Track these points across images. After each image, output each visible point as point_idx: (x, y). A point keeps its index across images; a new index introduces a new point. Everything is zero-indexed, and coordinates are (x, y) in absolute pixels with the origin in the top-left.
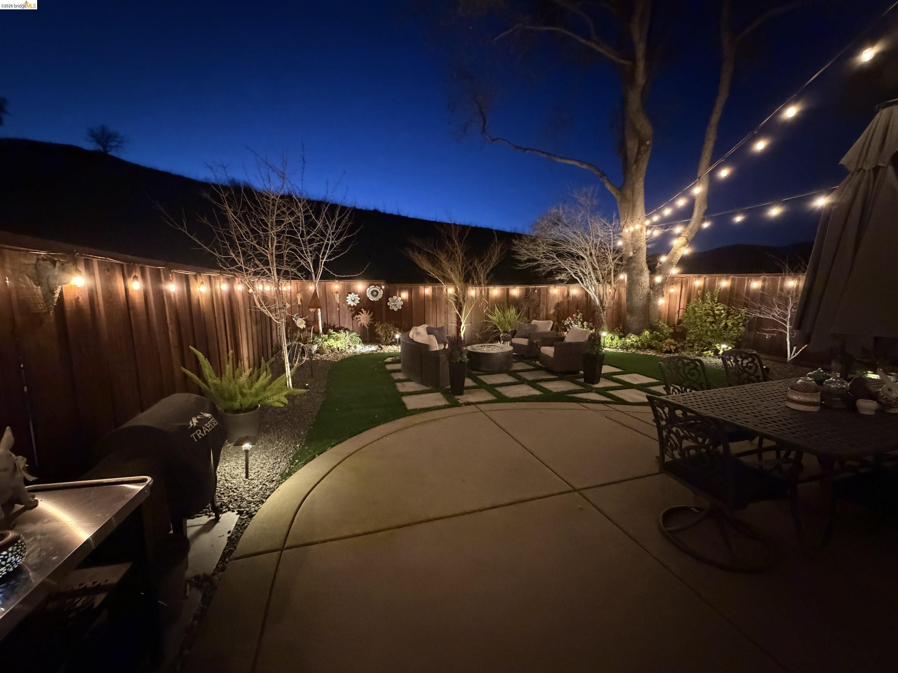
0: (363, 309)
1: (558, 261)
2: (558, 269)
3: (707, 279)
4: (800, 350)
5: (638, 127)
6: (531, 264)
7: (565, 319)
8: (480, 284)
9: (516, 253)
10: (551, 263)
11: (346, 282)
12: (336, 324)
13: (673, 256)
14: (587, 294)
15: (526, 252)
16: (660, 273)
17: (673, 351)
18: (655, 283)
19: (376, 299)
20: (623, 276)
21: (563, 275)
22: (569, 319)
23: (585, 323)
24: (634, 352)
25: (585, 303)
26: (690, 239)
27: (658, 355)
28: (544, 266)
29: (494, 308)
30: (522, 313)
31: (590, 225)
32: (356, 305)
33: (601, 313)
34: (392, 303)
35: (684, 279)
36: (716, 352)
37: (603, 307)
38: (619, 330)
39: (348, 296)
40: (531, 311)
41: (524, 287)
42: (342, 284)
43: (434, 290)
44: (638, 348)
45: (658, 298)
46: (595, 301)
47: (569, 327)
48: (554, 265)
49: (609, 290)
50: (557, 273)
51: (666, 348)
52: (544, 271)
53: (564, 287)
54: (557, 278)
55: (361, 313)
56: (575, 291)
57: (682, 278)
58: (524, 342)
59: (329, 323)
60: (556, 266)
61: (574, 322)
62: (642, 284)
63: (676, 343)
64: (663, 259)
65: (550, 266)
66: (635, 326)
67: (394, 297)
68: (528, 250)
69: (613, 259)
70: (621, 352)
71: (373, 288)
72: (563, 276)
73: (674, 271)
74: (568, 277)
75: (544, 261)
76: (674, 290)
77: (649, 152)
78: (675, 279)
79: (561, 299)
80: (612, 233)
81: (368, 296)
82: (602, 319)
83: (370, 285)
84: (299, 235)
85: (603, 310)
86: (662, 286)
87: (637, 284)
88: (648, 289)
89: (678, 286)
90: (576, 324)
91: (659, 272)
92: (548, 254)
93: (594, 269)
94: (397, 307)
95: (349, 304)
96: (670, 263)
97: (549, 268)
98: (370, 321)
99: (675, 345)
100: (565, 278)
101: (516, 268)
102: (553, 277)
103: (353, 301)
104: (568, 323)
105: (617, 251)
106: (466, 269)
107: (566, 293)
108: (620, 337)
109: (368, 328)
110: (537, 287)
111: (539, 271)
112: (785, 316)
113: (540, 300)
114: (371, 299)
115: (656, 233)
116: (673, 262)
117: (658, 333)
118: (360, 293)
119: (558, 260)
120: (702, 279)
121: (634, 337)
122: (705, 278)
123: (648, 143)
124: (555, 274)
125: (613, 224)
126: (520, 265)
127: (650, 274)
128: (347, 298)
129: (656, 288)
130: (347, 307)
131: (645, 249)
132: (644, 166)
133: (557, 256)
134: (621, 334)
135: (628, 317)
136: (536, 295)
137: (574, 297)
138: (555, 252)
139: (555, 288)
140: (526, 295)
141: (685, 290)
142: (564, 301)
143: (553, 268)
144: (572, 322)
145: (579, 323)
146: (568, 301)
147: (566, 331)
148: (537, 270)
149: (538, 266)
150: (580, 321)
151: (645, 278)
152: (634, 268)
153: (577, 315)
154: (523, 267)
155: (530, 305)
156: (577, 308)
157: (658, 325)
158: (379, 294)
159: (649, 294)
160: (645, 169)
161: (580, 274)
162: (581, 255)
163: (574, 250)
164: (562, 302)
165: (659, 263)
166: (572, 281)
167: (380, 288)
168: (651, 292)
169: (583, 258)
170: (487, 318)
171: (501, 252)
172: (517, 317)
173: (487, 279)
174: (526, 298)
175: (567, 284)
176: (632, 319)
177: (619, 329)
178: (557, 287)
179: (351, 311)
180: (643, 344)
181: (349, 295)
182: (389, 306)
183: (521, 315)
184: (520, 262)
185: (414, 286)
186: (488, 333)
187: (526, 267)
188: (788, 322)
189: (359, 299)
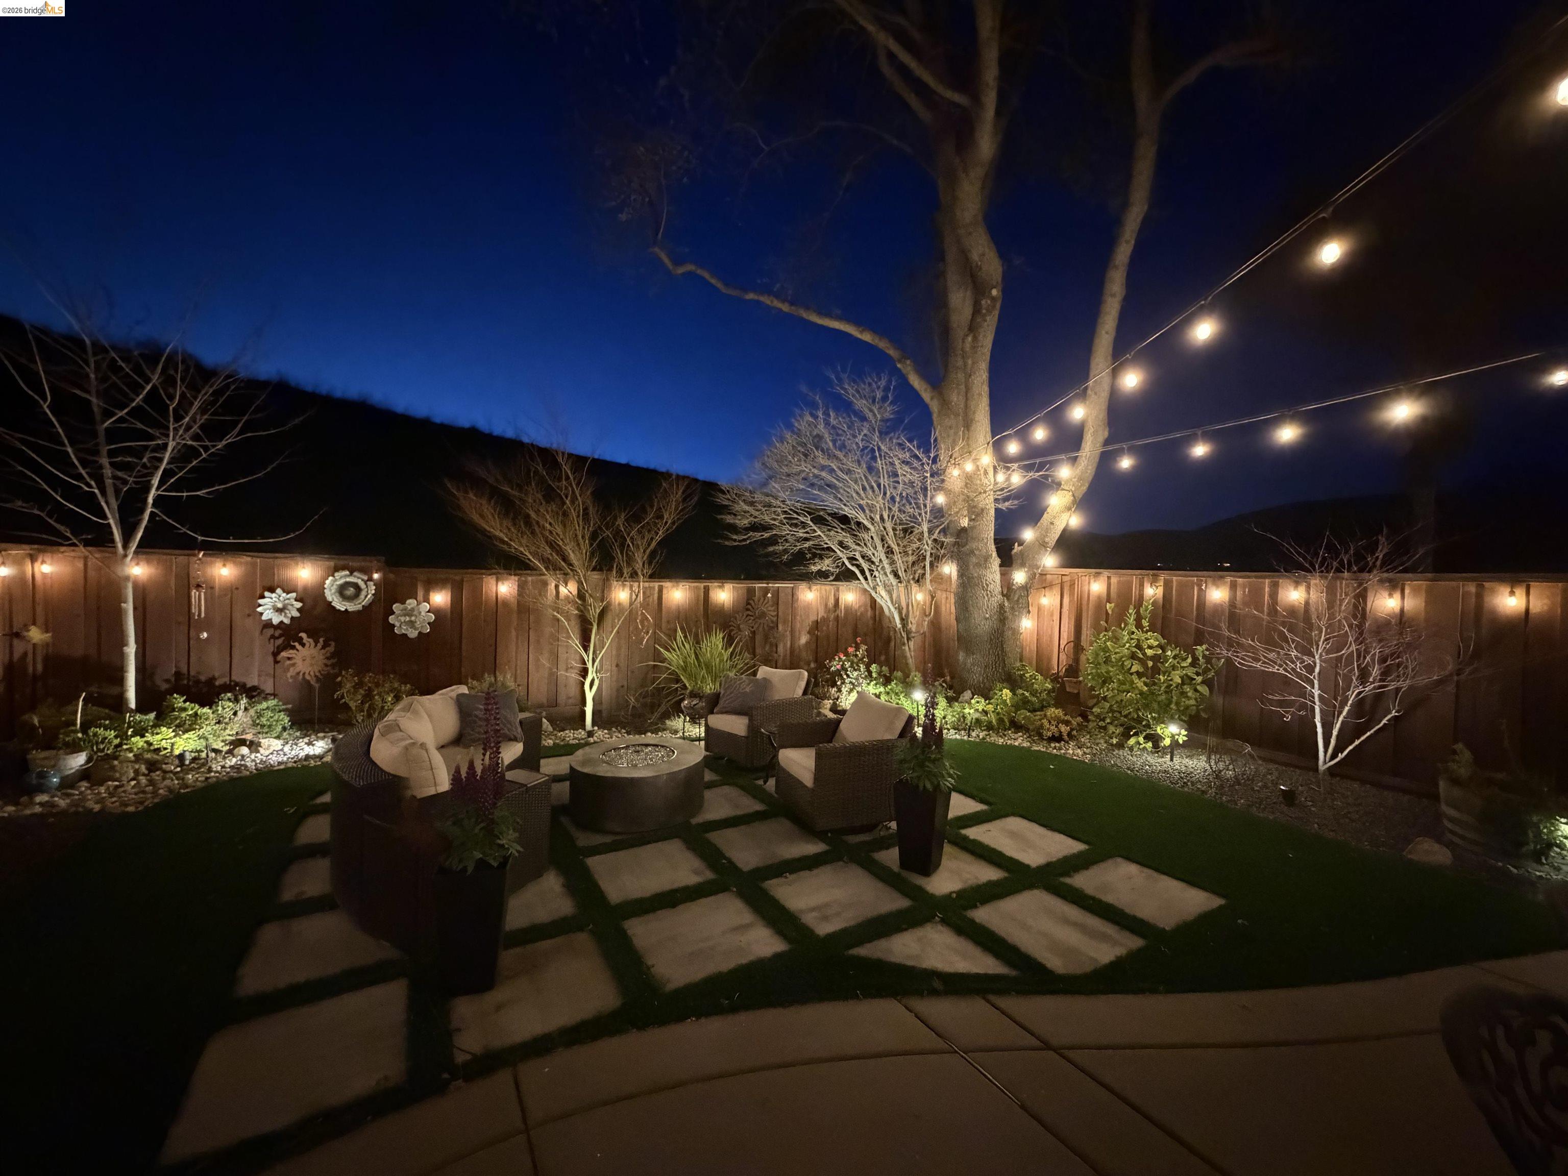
0: (303, 635)
1: (815, 531)
2: (816, 549)
3: (1114, 580)
4: (1351, 748)
5: (975, 256)
6: (757, 536)
7: (832, 659)
8: (634, 575)
9: (725, 509)
10: (801, 535)
11: (259, 561)
12: (217, 675)
13: (1047, 530)
14: (873, 602)
15: (747, 508)
16: (1023, 565)
17: (1066, 737)
18: (1013, 584)
19: (352, 607)
20: (949, 569)
21: (827, 561)
22: (840, 658)
23: (874, 668)
24: (984, 739)
25: (871, 622)
26: (1079, 495)
27: (1035, 748)
28: (786, 541)
29: (676, 631)
30: (738, 643)
31: (879, 459)
32: (287, 621)
33: (904, 644)
34: (403, 619)
35: (1065, 579)
36: (1155, 739)
37: (908, 633)
38: (944, 684)
39: (263, 597)
40: (759, 638)
41: (743, 586)
42: (247, 563)
43: (521, 587)
44: (990, 727)
45: (1020, 618)
46: (891, 620)
47: (841, 675)
48: (806, 539)
49: (919, 596)
50: (814, 556)
51: (1050, 730)
52: (786, 551)
53: (828, 588)
54: (814, 568)
55: (296, 644)
56: (850, 596)
57: (1063, 575)
58: (736, 725)
59: (192, 673)
60: (811, 543)
61: (851, 666)
62: (987, 585)
63: (1068, 718)
64: (1028, 535)
65: (798, 541)
66: (976, 675)
67: (408, 601)
68: (752, 504)
69: (930, 531)
70: (956, 739)
71: (346, 576)
72: (826, 565)
73: (1050, 561)
74: (838, 567)
75: (786, 530)
76: (1048, 600)
77: (996, 313)
78: (1048, 577)
79: (822, 613)
80: (928, 475)
81: (329, 598)
82: (906, 657)
83: (337, 569)
84: (45, 406)
85: (908, 639)
86: (1027, 591)
87: (977, 585)
88: (1000, 597)
89: (1055, 592)
90: (855, 670)
91: (1019, 561)
92: (795, 516)
93: (889, 552)
94: (416, 629)
95: (264, 618)
96: (1041, 544)
97: (795, 546)
98: (326, 665)
99: (1067, 723)
100: (831, 569)
101: (727, 543)
102: (805, 566)
103: (279, 611)
104: (839, 667)
105: (938, 512)
106: (594, 536)
107: (832, 601)
108: (950, 700)
109: (317, 686)
110: (770, 585)
111: (774, 553)
112: (1310, 669)
113: (778, 615)
114: (338, 607)
115: (1017, 479)
116: (1047, 543)
117: (1027, 694)
118: (305, 589)
119: (816, 528)
120: (1102, 578)
121: (978, 702)
122: (1109, 578)
123: (994, 292)
124: (810, 559)
125: (932, 455)
126: (735, 537)
127: (1001, 566)
128: (261, 601)
129: (1014, 595)
130: (259, 628)
131: (992, 512)
132: (987, 340)
133: (811, 520)
134: (950, 693)
135: (961, 656)
136: (770, 603)
137: (848, 609)
138: (810, 513)
139: (810, 588)
140: (748, 603)
141: (1070, 602)
142: (828, 618)
143: (805, 546)
144: (847, 665)
145: (862, 667)
146: (837, 618)
147: (834, 684)
148: (771, 549)
149: (774, 541)
150: (863, 663)
151: (993, 573)
152: (972, 552)
153: (857, 649)
154: (740, 541)
155: (756, 626)
156: (856, 634)
157: (1024, 674)
158: (363, 593)
159: (1001, 606)
160: (990, 346)
161: (861, 561)
162: (862, 520)
163: (847, 511)
164: (825, 620)
165: (1016, 544)
166: (846, 576)
167: (366, 578)
168: (1006, 604)
169: (867, 529)
170: (658, 657)
171: (684, 500)
172: (726, 655)
173: (650, 563)
174: (748, 610)
175: (834, 580)
176: (970, 660)
177: (944, 681)
178: (814, 588)
179: (273, 637)
180: (1001, 721)
181: (267, 594)
182: (394, 626)
183: (734, 650)
184: (733, 528)
185: (468, 576)
186: (659, 690)
187: (748, 542)
188: (1316, 682)
189: (299, 605)
